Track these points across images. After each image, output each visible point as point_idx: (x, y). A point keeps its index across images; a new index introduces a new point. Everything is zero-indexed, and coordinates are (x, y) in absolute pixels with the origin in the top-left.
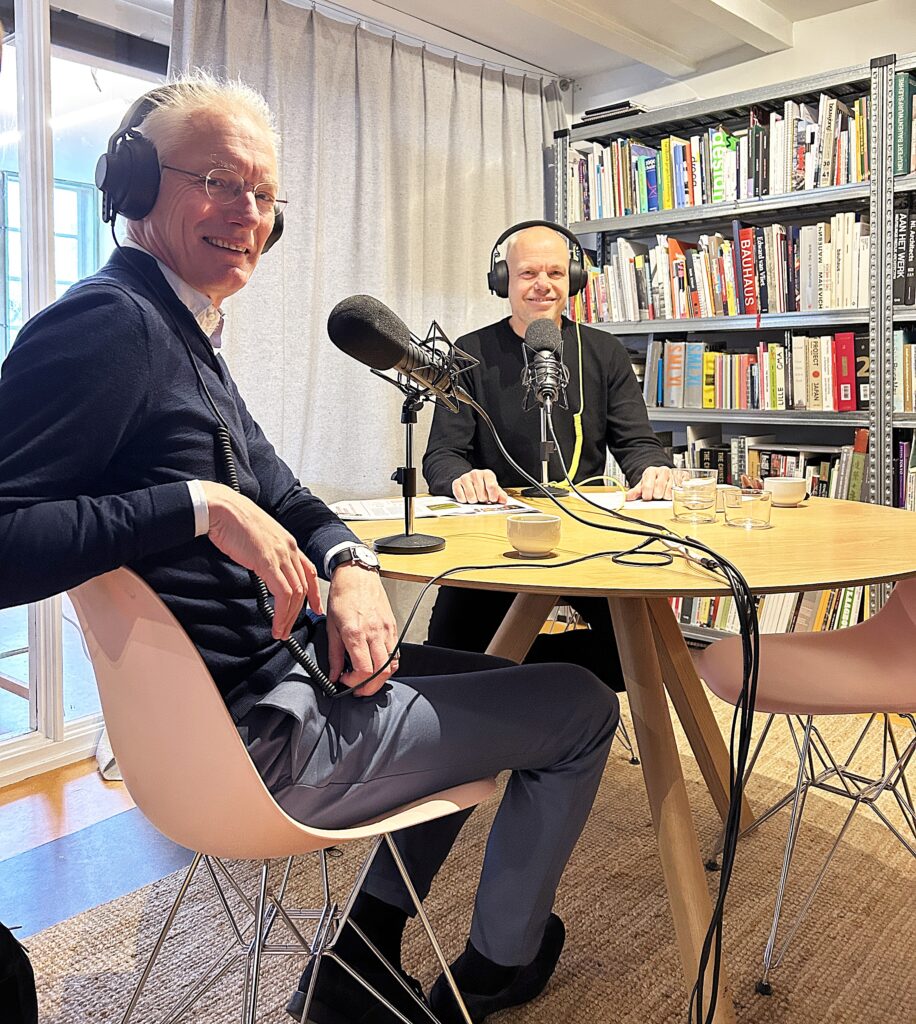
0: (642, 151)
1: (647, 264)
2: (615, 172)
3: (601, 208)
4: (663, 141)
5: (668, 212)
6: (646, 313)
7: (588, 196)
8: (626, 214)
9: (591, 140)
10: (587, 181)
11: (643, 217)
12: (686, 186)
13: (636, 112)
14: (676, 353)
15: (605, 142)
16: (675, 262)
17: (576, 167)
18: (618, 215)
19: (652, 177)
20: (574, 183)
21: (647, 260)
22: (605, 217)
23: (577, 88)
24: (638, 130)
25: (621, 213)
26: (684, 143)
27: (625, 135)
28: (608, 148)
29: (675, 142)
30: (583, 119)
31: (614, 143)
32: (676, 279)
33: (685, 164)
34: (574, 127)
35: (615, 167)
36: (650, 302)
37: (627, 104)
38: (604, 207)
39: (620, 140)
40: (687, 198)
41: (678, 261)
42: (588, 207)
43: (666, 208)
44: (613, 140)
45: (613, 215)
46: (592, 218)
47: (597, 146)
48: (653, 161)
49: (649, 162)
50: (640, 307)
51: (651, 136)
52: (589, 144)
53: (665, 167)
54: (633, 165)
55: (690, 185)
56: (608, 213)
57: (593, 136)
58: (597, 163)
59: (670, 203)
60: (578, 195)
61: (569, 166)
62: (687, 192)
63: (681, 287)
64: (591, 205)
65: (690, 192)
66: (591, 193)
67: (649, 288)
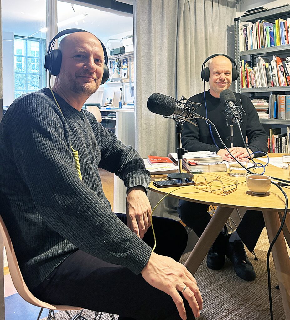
0: (268, 24)
1: (270, 66)
2: (258, 32)
4: (276, 21)
5: (278, 47)
6: (270, 84)
7: (247, 41)
8: (262, 48)
9: (248, 21)
10: (247, 36)
11: (268, 48)
12: (285, 37)
13: (265, 10)
14: (282, 99)
15: (253, 22)
16: (279, 65)
17: (242, 31)
18: (259, 48)
19: (272, 34)
20: (242, 37)
21: (270, 65)
22: (254, 49)
23: (242, 3)
24: (266, 17)
26: (285, 21)
27: (261, 19)
28: (255, 24)
29: (281, 20)
30: (245, 14)
31: (257, 22)
32: (280, 71)
33: (285, 29)
34: (241, 17)
35: (257, 31)
36: (272, 80)
37: (262, 8)
38: (253, 45)
39: (259, 21)
40: (286, 41)
41: (280, 65)
42: (247, 46)
43: (278, 45)
44: (256, 21)
45: (257, 48)
46: (249, 49)
47: (250, 24)
48: (272, 28)
49: (270, 29)
50: (268, 82)
51: (271, 19)
52: (247, 23)
53: (277, 32)
54: (265, 30)
55: (287, 37)
57: (249, 20)
58: (250, 29)
59: (279, 43)
60: (243, 42)
61: (240, 31)
62: (285, 39)
63: (283, 74)
64: (249, 45)
65: (287, 39)
66: (248, 40)
67: (271, 75)
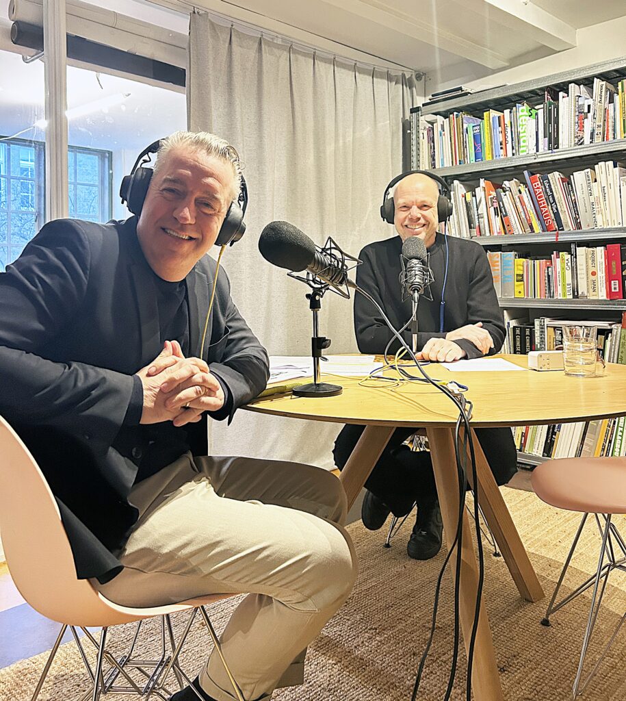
0: (471, 121)
1: (474, 198)
2: (452, 135)
3: (443, 160)
4: (485, 113)
5: (489, 162)
6: (475, 232)
7: (434, 152)
8: (460, 164)
9: (436, 114)
10: (433, 142)
11: (471, 166)
12: (501, 144)
13: (466, 94)
14: (495, 259)
15: (446, 115)
16: (490, 197)
17: (425, 132)
18: (454, 164)
19: (477, 138)
20: (424, 143)
21: (474, 196)
22: (445, 166)
23: (427, 79)
24: (468, 106)
25: (456, 164)
26: (500, 114)
27: (459, 110)
28: (447, 119)
29: (494, 114)
30: (430, 100)
31: (451, 116)
32: (492, 208)
33: (500, 129)
34: (424, 105)
35: (452, 132)
36: (477, 224)
37: (460, 89)
38: (445, 159)
39: (455, 113)
40: (502, 152)
41: (492, 196)
42: (434, 160)
43: (488, 159)
44: (451, 114)
45: (451, 165)
46: (437, 167)
47: (440, 119)
48: (478, 127)
49: (475, 128)
50: (470, 228)
51: (477, 110)
52: (434, 117)
53: (486, 134)
54: (465, 131)
55: (504, 143)
56: (448, 164)
57: (437, 111)
58: (440, 129)
59: (490, 156)
60: (427, 153)
61: (421, 132)
62: (501, 148)
63: (496, 214)
64: (436, 158)
65: (504, 148)
66: (436, 150)
67: (476, 214)
